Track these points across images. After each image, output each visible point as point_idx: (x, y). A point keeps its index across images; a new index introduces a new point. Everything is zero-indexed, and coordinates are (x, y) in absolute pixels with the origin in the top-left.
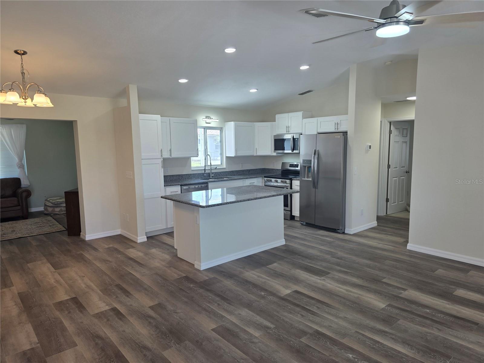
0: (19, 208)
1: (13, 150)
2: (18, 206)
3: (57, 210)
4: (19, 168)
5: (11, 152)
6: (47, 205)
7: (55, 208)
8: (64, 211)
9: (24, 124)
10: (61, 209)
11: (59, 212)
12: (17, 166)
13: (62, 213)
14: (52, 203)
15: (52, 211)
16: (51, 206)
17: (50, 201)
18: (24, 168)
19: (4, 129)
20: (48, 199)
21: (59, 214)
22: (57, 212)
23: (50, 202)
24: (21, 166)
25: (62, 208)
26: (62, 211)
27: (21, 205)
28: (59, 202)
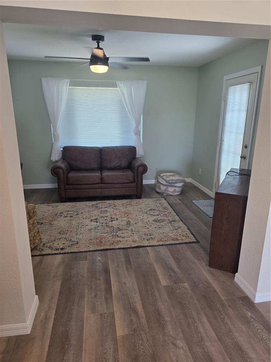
0: (134, 184)
1: (131, 113)
2: (133, 183)
3: (171, 189)
4: (135, 135)
5: (129, 115)
6: (160, 181)
7: (169, 187)
8: (178, 192)
9: (144, 80)
10: (175, 190)
11: (172, 192)
12: (134, 132)
13: (176, 194)
14: (166, 181)
15: (165, 190)
16: (165, 184)
17: (164, 177)
18: (140, 136)
19: (125, 87)
20: (162, 175)
21: (172, 195)
22: (170, 192)
23: (164, 179)
24: (137, 133)
25: (177, 188)
26: (176, 192)
27: (136, 182)
28: (173, 180)
